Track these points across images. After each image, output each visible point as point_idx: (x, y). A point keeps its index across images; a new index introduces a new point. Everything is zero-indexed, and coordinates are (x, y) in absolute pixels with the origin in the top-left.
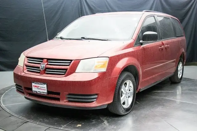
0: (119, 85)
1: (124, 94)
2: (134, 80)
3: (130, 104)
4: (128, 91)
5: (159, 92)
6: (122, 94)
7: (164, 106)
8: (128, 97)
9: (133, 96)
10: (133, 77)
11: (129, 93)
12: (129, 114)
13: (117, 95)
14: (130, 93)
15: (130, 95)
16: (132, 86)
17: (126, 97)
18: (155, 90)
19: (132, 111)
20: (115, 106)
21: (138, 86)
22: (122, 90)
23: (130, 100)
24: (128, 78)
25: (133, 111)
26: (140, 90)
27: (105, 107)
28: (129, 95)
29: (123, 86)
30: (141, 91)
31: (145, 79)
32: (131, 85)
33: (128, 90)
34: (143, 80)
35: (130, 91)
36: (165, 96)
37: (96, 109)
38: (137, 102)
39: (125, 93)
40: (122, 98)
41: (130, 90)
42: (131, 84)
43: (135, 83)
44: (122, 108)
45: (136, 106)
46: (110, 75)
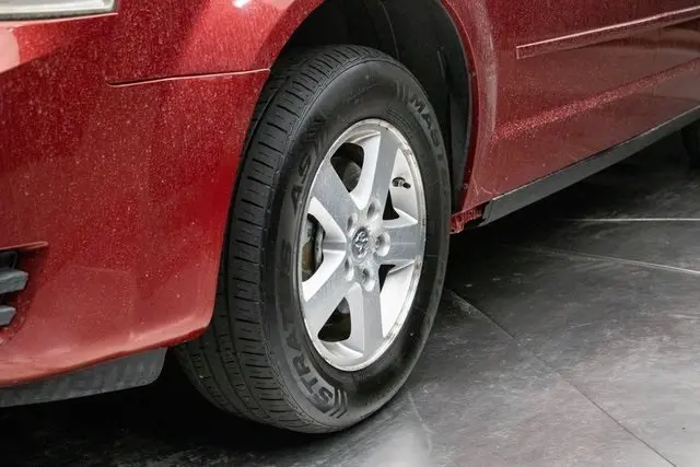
0: (276, 160)
1: (337, 246)
2: (431, 128)
3: (396, 331)
4: (375, 224)
5: (623, 224)
6: (313, 244)
7: (675, 336)
8: (374, 272)
9: (419, 259)
10: (423, 98)
11: (380, 240)
12: (387, 416)
13: (254, 254)
14: (393, 233)
15: (394, 253)
16: (414, 175)
17: (351, 274)
18: (593, 214)
19: (413, 382)
20: (244, 359)
21: (467, 179)
22: (315, 207)
23: (397, 299)
24: (370, 98)
25: (426, 390)
26: (481, 208)
27: (148, 374)
28: (385, 251)
29: (325, 174)
30: (491, 216)
31: (521, 126)
32: (406, 164)
33: (371, 210)
34: (508, 132)
35: (393, 224)
36: (672, 254)
37: (37, 399)
38: (466, 306)
39: (344, 240)
40: (309, 289)
41: (390, 214)
42: (399, 154)
43: (440, 150)
44: (314, 374)
45: (454, 337)
46: (166, 57)
